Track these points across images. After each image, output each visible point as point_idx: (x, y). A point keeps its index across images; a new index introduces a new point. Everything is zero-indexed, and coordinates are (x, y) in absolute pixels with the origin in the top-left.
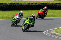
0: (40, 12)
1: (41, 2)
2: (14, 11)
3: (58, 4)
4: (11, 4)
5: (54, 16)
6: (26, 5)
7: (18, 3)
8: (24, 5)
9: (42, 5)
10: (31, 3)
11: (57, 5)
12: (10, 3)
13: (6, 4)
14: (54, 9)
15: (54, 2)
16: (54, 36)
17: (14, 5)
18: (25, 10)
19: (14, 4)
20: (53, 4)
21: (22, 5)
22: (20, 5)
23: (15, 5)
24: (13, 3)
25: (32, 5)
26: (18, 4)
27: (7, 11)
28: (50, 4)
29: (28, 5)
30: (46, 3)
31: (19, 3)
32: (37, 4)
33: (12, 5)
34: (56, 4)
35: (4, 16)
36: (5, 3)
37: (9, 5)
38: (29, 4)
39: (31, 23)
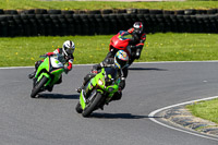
0: (116, 43)
1: (140, 7)
2: (43, 37)
3: (201, 12)
4: (32, 12)
5: (185, 56)
7: (58, 8)
8: (79, 18)
9: (143, 17)
10: (103, 9)
11: (198, 16)
12: (30, 8)
13: (15, 12)
14: (187, 32)
15: (187, 7)
16: (187, 127)
17: (42, 18)
18: (83, 33)
19: (45, 12)
20: (182, 12)
21: (72, 17)
22: (64, 17)
23: (48, 17)
24: (39, 10)
25: (108, 17)
26: (59, 12)
27: (16, 39)
28: (173, 13)
29: (93, 17)
30: (159, 9)
31: (62, 10)
32: (125, 11)
33: (37, 16)
34: (194, 12)
35: (9, 56)
36: (12, 9)
37: (27, 18)
38: (98, 12)
39: (115, 87)
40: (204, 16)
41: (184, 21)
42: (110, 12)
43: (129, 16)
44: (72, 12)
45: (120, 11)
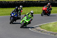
5: (39, 13)
6: (13, 3)
8: (11, 3)
9: (27, 3)
11: (42, 2)
14: (39, 6)
17: (1, 3)
20: (38, 1)
21: (9, 3)
22: (7, 3)
23: (3, 3)
31: (6, 1)
38: (16, 2)
40: (43, 2)
41: (38, 4)
42: (19, 1)
43: (24, 3)
44: (9, 2)
45: (21, 1)
